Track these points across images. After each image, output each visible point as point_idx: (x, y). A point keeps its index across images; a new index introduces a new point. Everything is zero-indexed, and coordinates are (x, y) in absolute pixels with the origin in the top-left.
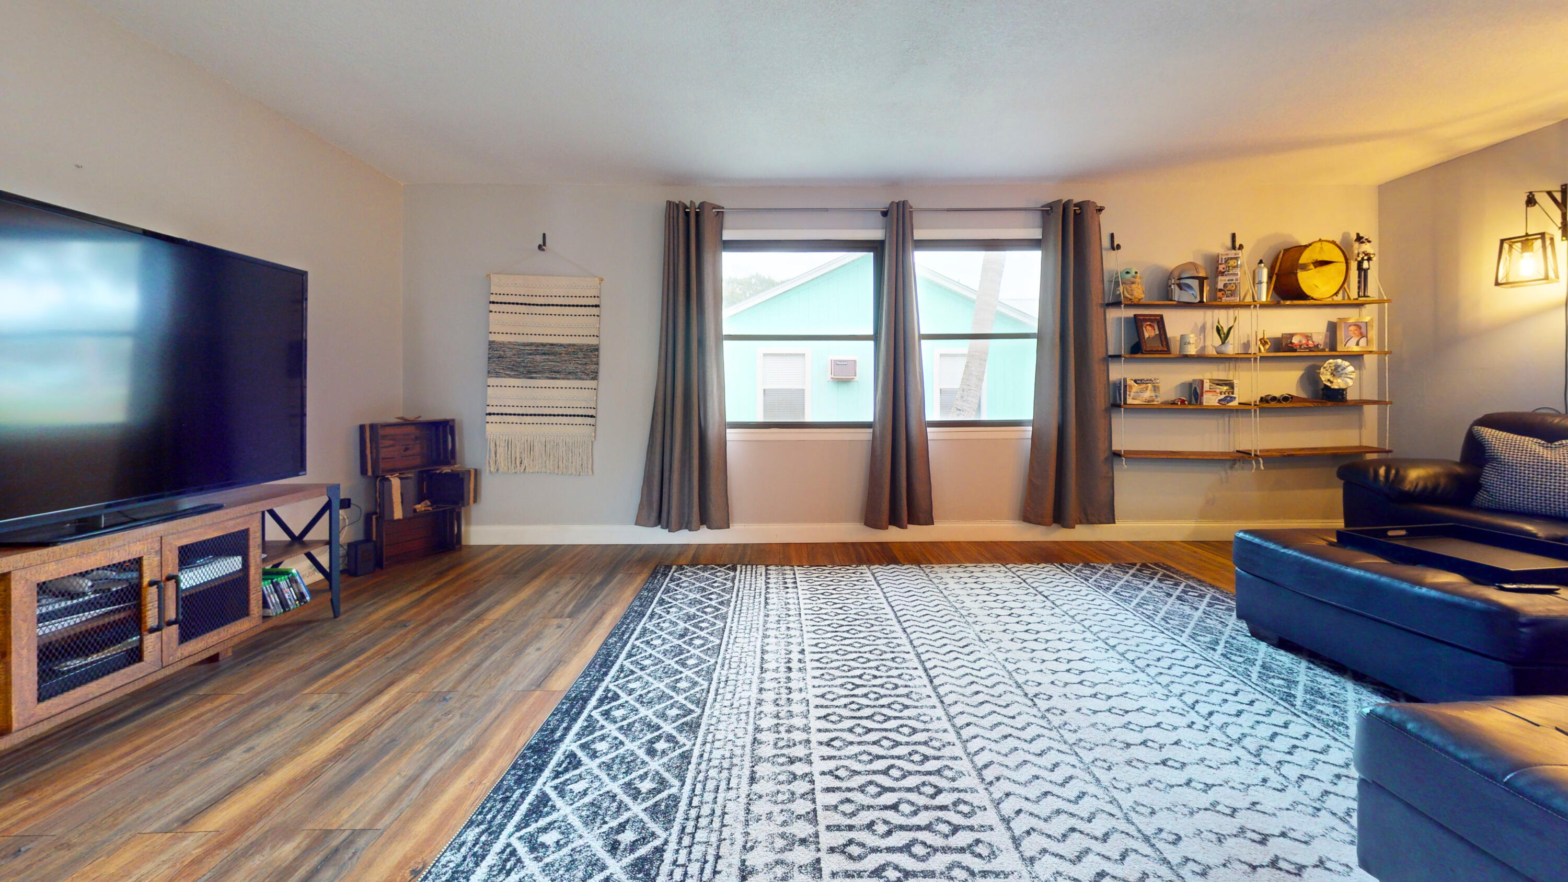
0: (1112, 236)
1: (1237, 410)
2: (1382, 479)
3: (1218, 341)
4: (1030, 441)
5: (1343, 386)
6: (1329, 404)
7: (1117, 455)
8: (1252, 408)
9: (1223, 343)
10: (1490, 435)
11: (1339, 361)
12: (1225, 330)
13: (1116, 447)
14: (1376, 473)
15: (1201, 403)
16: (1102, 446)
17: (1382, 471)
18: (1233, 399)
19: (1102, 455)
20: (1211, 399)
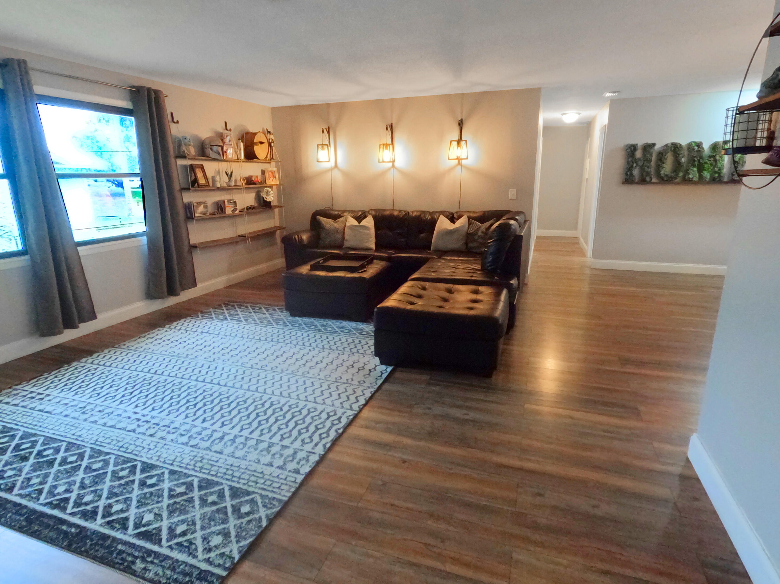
0: (172, 114)
1: (238, 215)
2: (297, 240)
3: (227, 179)
4: (146, 246)
5: (270, 201)
6: (268, 209)
7: (194, 247)
8: (244, 213)
9: (229, 180)
10: (322, 219)
11: (268, 188)
12: (230, 173)
13: (192, 242)
14: (295, 238)
15: (225, 213)
16: (186, 243)
17: (296, 237)
18: (236, 209)
19: (186, 248)
20: (229, 210)
